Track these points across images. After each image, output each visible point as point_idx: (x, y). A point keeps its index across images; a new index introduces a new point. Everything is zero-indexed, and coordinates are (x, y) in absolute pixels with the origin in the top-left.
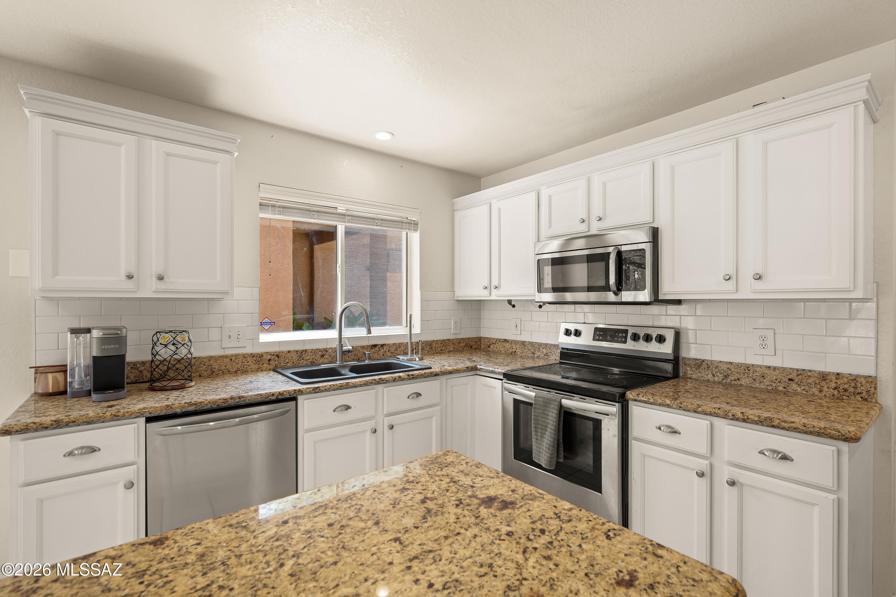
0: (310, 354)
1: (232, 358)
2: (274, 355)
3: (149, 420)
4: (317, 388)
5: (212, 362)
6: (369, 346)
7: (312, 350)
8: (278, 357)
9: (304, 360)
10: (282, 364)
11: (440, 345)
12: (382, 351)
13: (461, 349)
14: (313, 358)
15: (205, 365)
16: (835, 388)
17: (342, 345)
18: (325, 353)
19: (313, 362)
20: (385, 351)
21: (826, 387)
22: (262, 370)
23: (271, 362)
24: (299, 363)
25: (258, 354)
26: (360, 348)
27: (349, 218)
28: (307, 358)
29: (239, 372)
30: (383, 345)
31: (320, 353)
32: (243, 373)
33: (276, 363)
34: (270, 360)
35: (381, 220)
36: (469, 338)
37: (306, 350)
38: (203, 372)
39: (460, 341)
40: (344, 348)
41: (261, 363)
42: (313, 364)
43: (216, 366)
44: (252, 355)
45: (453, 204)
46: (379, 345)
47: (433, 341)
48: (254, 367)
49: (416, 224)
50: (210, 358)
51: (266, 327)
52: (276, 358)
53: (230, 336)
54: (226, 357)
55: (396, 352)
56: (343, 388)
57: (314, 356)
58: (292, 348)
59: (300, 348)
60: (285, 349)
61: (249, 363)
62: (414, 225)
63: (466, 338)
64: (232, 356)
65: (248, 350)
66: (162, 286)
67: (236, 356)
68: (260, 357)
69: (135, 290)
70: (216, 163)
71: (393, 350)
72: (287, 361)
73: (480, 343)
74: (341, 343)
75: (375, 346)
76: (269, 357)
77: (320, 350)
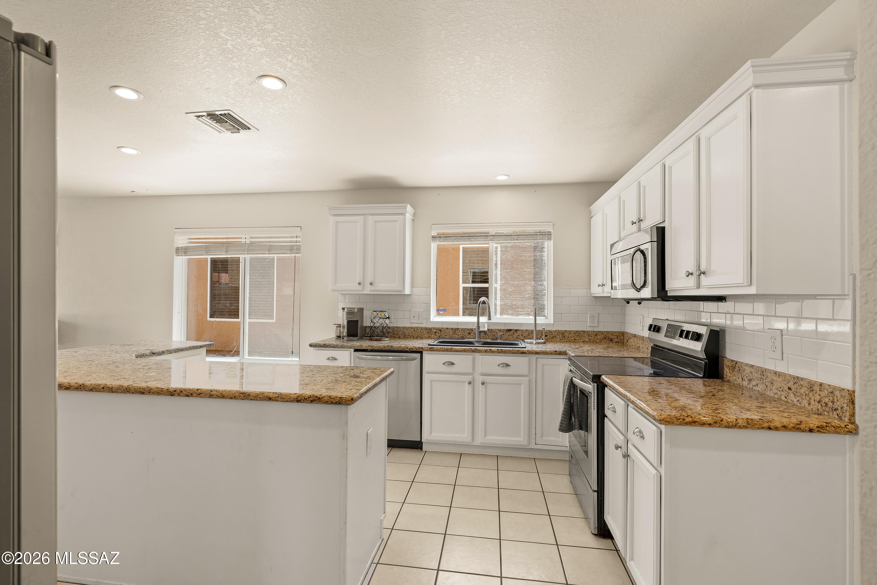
0: (461, 331)
1: (415, 329)
2: (438, 330)
3: (356, 350)
4: (432, 348)
5: (405, 330)
6: (505, 330)
7: (462, 329)
8: (441, 331)
9: (456, 334)
10: (443, 336)
11: (573, 335)
12: (516, 334)
13: (598, 341)
14: (463, 334)
15: (401, 331)
16: (819, 402)
17: (479, 326)
18: (471, 331)
19: (463, 337)
20: (519, 335)
21: (813, 399)
22: (431, 338)
23: (436, 334)
24: (454, 337)
25: (429, 328)
26: (497, 331)
27: (491, 237)
28: (459, 334)
29: (419, 338)
30: (516, 331)
31: (468, 332)
32: (421, 339)
33: (439, 335)
34: (435, 333)
35: (517, 235)
36: (608, 332)
37: (458, 329)
38: (400, 335)
39: (597, 334)
40: (481, 329)
41: (431, 334)
42: (463, 338)
43: (407, 333)
44: (426, 329)
45: (590, 212)
46: (513, 330)
47: (566, 331)
48: (427, 335)
49: (549, 234)
50: (404, 328)
51: (441, 313)
52: (439, 332)
53: (414, 316)
54: (412, 328)
55: (529, 337)
56: (448, 350)
57: (463, 333)
58: (449, 327)
59: (455, 327)
60: (445, 326)
61: (424, 333)
62: (548, 235)
63: (604, 332)
64: (415, 328)
65: (424, 325)
66: (372, 288)
67: (417, 328)
68: (430, 330)
69: (362, 290)
70: (396, 221)
71: (525, 334)
72: (446, 334)
73: (623, 338)
74: (479, 325)
75: (510, 330)
76: (435, 331)
77: (468, 330)
